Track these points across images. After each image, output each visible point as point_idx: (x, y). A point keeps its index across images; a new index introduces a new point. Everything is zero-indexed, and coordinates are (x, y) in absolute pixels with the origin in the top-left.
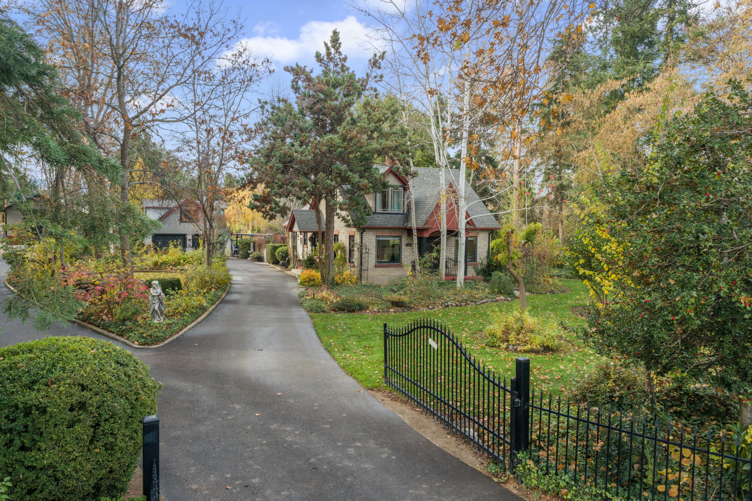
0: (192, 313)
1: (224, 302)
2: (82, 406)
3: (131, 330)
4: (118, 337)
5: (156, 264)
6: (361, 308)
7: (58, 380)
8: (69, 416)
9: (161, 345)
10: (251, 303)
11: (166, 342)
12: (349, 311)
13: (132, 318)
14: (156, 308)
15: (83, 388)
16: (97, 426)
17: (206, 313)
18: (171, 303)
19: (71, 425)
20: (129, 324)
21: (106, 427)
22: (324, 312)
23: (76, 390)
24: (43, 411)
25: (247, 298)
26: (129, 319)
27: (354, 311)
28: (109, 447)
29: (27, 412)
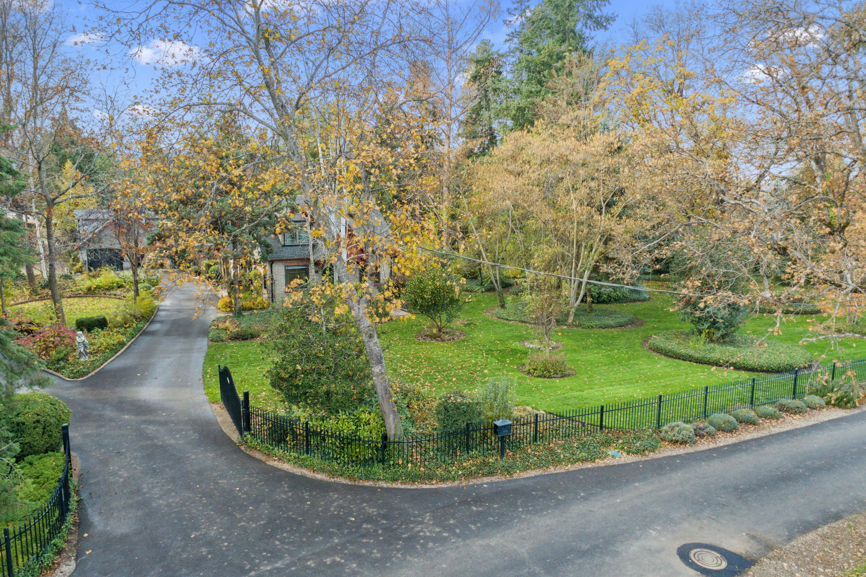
0: (112, 350)
1: (145, 333)
2: (38, 421)
3: (64, 367)
4: (54, 373)
5: (89, 289)
6: (253, 336)
7: (28, 413)
8: (33, 425)
9: (85, 377)
10: (168, 334)
11: (90, 375)
12: (243, 339)
13: (65, 359)
14: (82, 350)
15: (38, 415)
16: (44, 428)
17: (126, 347)
18: (96, 341)
19: (35, 428)
20: (62, 363)
21: (48, 428)
22: (222, 341)
23: (35, 416)
24: (24, 424)
25: (165, 327)
26: (62, 359)
27: (247, 339)
28: (50, 436)
29: (18, 424)
